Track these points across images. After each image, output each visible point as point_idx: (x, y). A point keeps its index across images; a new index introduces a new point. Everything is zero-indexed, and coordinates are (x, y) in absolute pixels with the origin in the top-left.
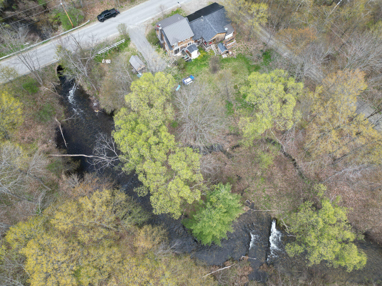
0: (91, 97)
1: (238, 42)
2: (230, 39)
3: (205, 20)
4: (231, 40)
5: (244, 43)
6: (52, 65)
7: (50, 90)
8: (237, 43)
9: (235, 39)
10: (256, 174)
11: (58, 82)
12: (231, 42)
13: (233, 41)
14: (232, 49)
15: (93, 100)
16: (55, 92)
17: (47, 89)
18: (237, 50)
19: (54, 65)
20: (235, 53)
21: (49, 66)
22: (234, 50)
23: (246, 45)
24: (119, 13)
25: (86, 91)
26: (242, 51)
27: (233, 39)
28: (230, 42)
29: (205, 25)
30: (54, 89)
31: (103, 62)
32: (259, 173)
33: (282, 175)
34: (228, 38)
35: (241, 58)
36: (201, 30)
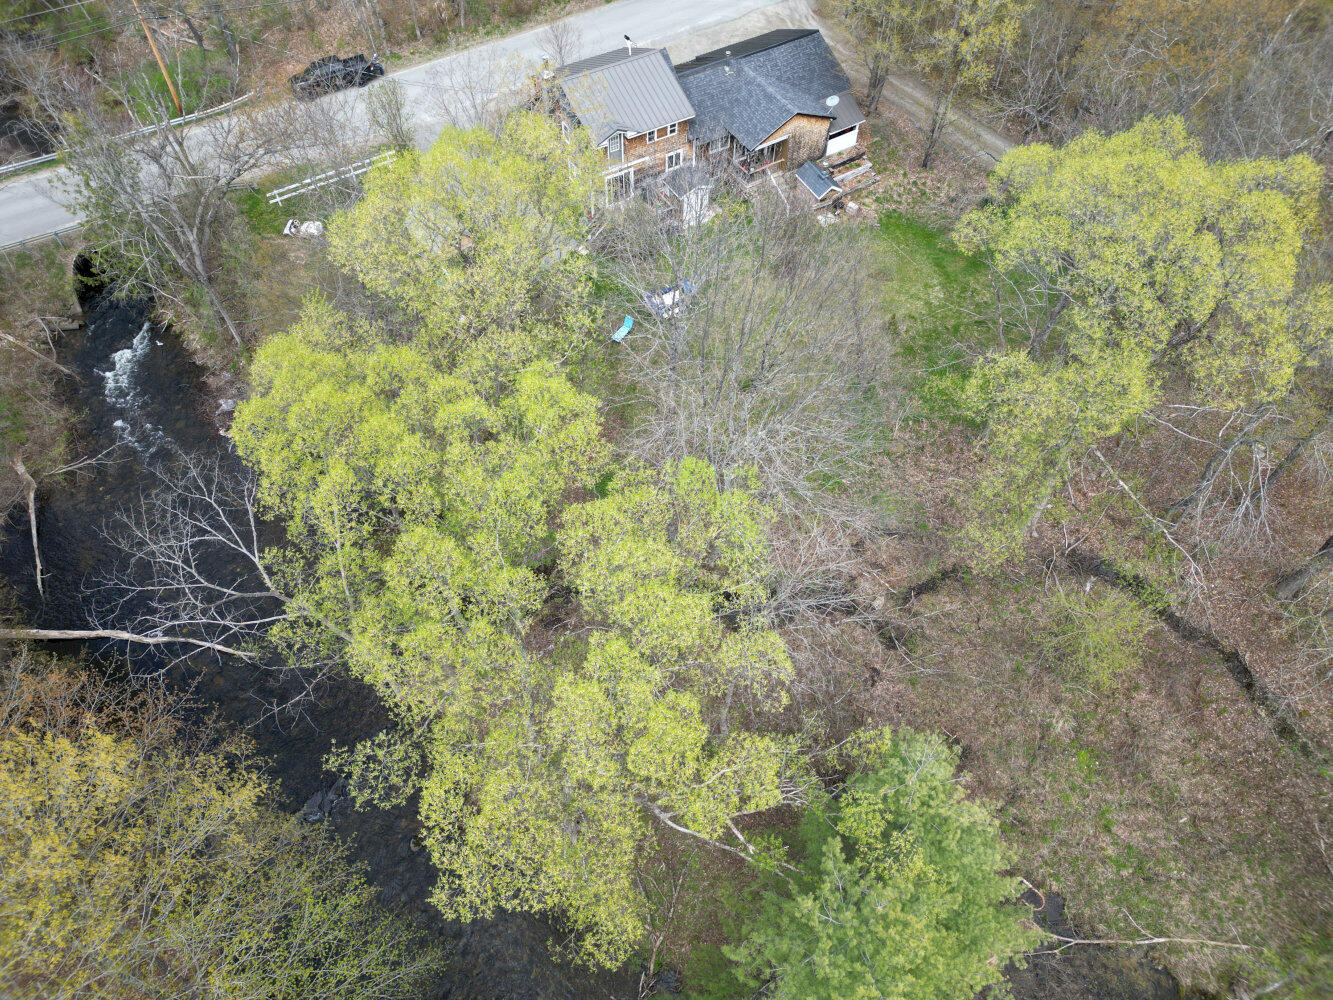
0: (213, 374)
1: (880, 169)
2: (845, 157)
3: (739, 72)
4: (851, 161)
5: (905, 175)
6: (54, 241)
7: (25, 345)
8: (879, 173)
9: (870, 159)
10: (1046, 728)
11: (73, 318)
12: (851, 168)
13: (859, 166)
14: (855, 194)
15: (219, 389)
16: (48, 352)
17: (11, 339)
18: (877, 200)
19: (62, 242)
20: (871, 209)
21: (41, 248)
22: (867, 201)
23: (915, 183)
24: (382, 73)
25: (195, 352)
26: (900, 203)
27: (860, 156)
28: (848, 169)
29: (739, 90)
30: (45, 343)
31: (286, 231)
32: (1061, 726)
33: (1186, 733)
34: (840, 154)
35: (898, 226)
36: (723, 108)
